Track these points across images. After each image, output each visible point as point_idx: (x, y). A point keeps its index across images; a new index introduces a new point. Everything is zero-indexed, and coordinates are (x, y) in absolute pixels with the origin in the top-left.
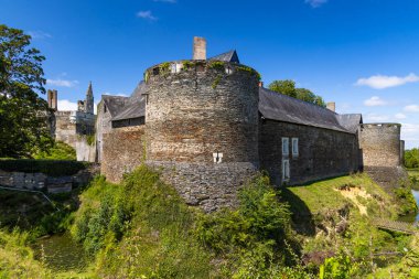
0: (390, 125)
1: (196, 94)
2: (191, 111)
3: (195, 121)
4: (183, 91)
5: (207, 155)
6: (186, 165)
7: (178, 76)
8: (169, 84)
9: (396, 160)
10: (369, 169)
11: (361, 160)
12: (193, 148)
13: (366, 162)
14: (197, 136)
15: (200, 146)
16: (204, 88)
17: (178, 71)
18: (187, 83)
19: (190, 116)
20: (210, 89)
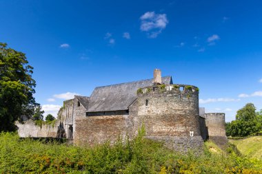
0: (221, 114)
1: (181, 101)
2: (179, 110)
3: (181, 115)
4: (174, 100)
5: (187, 132)
6: (177, 138)
7: (170, 92)
8: (165, 96)
9: (225, 132)
10: (212, 138)
11: (207, 133)
12: (181, 129)
13: (210, 134)
14: (182, 123)
15: (184, 128)
16: (184, 98)
17: (171, 89)
18: (176, 96)
19: (178, 112)
20: (186, 99)
